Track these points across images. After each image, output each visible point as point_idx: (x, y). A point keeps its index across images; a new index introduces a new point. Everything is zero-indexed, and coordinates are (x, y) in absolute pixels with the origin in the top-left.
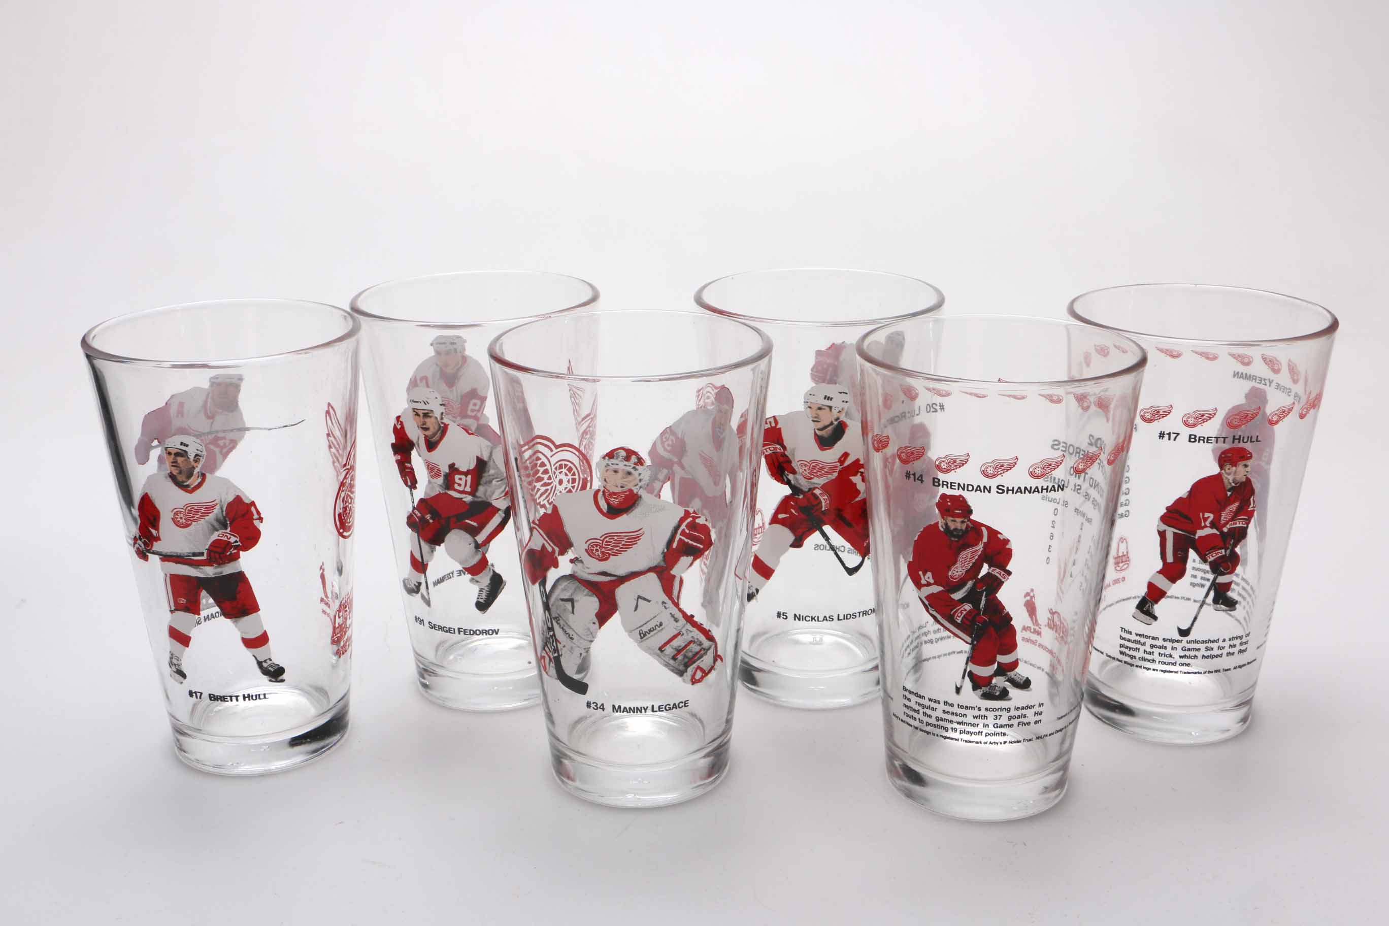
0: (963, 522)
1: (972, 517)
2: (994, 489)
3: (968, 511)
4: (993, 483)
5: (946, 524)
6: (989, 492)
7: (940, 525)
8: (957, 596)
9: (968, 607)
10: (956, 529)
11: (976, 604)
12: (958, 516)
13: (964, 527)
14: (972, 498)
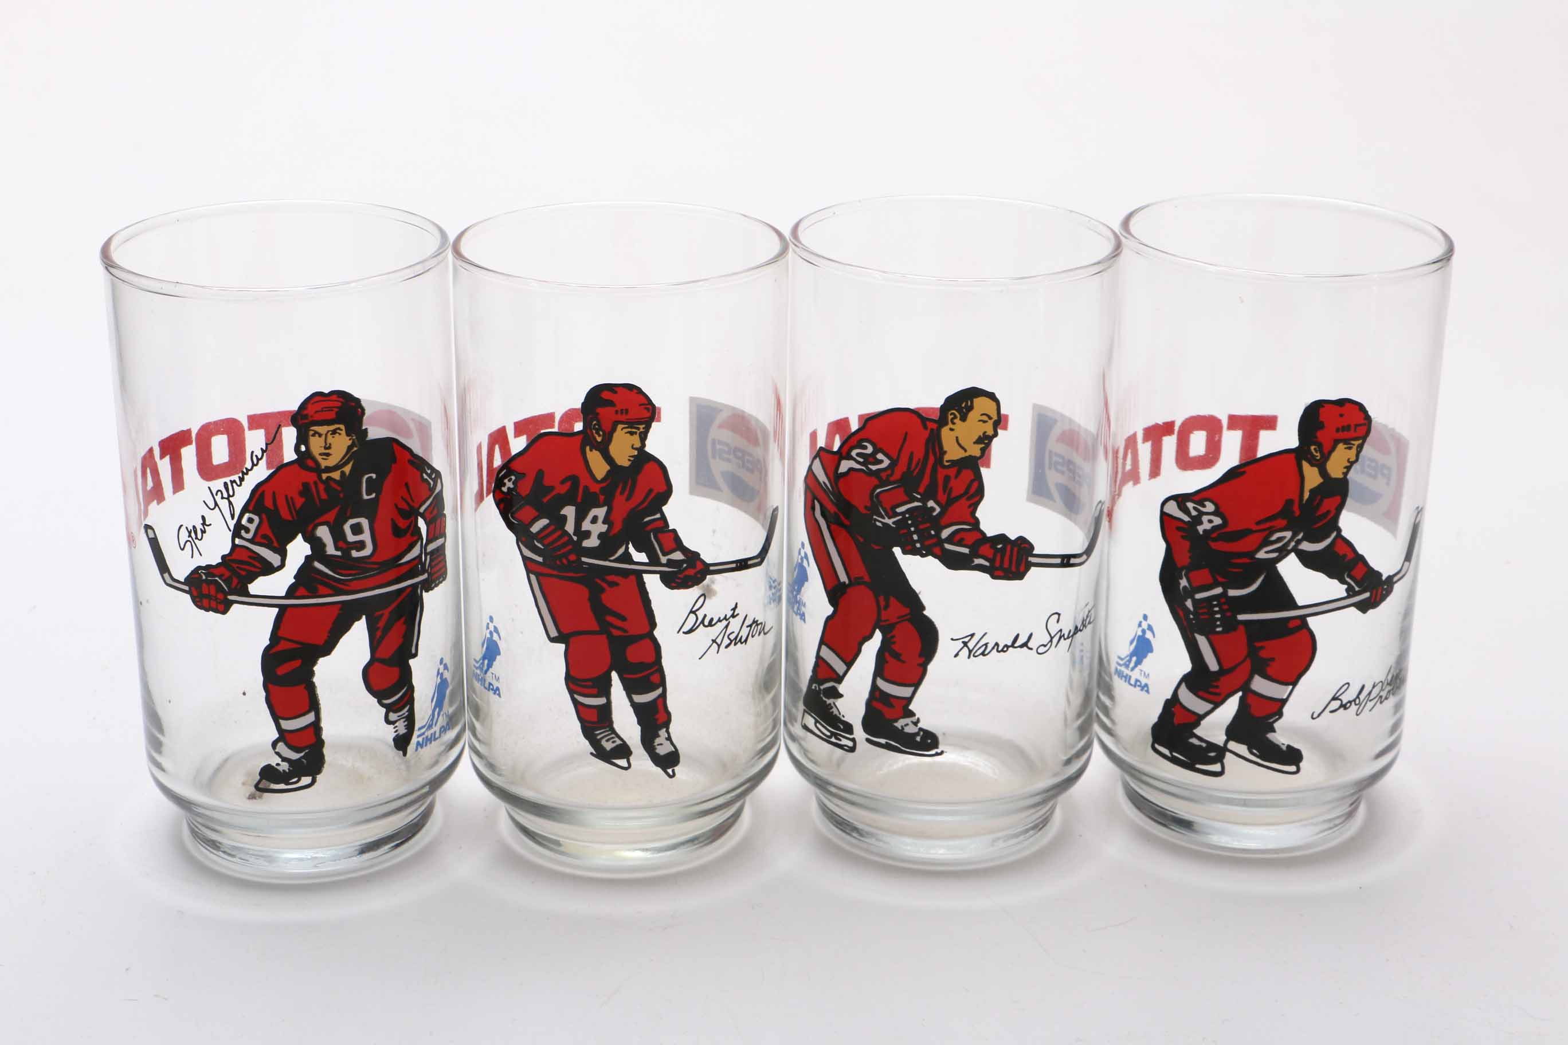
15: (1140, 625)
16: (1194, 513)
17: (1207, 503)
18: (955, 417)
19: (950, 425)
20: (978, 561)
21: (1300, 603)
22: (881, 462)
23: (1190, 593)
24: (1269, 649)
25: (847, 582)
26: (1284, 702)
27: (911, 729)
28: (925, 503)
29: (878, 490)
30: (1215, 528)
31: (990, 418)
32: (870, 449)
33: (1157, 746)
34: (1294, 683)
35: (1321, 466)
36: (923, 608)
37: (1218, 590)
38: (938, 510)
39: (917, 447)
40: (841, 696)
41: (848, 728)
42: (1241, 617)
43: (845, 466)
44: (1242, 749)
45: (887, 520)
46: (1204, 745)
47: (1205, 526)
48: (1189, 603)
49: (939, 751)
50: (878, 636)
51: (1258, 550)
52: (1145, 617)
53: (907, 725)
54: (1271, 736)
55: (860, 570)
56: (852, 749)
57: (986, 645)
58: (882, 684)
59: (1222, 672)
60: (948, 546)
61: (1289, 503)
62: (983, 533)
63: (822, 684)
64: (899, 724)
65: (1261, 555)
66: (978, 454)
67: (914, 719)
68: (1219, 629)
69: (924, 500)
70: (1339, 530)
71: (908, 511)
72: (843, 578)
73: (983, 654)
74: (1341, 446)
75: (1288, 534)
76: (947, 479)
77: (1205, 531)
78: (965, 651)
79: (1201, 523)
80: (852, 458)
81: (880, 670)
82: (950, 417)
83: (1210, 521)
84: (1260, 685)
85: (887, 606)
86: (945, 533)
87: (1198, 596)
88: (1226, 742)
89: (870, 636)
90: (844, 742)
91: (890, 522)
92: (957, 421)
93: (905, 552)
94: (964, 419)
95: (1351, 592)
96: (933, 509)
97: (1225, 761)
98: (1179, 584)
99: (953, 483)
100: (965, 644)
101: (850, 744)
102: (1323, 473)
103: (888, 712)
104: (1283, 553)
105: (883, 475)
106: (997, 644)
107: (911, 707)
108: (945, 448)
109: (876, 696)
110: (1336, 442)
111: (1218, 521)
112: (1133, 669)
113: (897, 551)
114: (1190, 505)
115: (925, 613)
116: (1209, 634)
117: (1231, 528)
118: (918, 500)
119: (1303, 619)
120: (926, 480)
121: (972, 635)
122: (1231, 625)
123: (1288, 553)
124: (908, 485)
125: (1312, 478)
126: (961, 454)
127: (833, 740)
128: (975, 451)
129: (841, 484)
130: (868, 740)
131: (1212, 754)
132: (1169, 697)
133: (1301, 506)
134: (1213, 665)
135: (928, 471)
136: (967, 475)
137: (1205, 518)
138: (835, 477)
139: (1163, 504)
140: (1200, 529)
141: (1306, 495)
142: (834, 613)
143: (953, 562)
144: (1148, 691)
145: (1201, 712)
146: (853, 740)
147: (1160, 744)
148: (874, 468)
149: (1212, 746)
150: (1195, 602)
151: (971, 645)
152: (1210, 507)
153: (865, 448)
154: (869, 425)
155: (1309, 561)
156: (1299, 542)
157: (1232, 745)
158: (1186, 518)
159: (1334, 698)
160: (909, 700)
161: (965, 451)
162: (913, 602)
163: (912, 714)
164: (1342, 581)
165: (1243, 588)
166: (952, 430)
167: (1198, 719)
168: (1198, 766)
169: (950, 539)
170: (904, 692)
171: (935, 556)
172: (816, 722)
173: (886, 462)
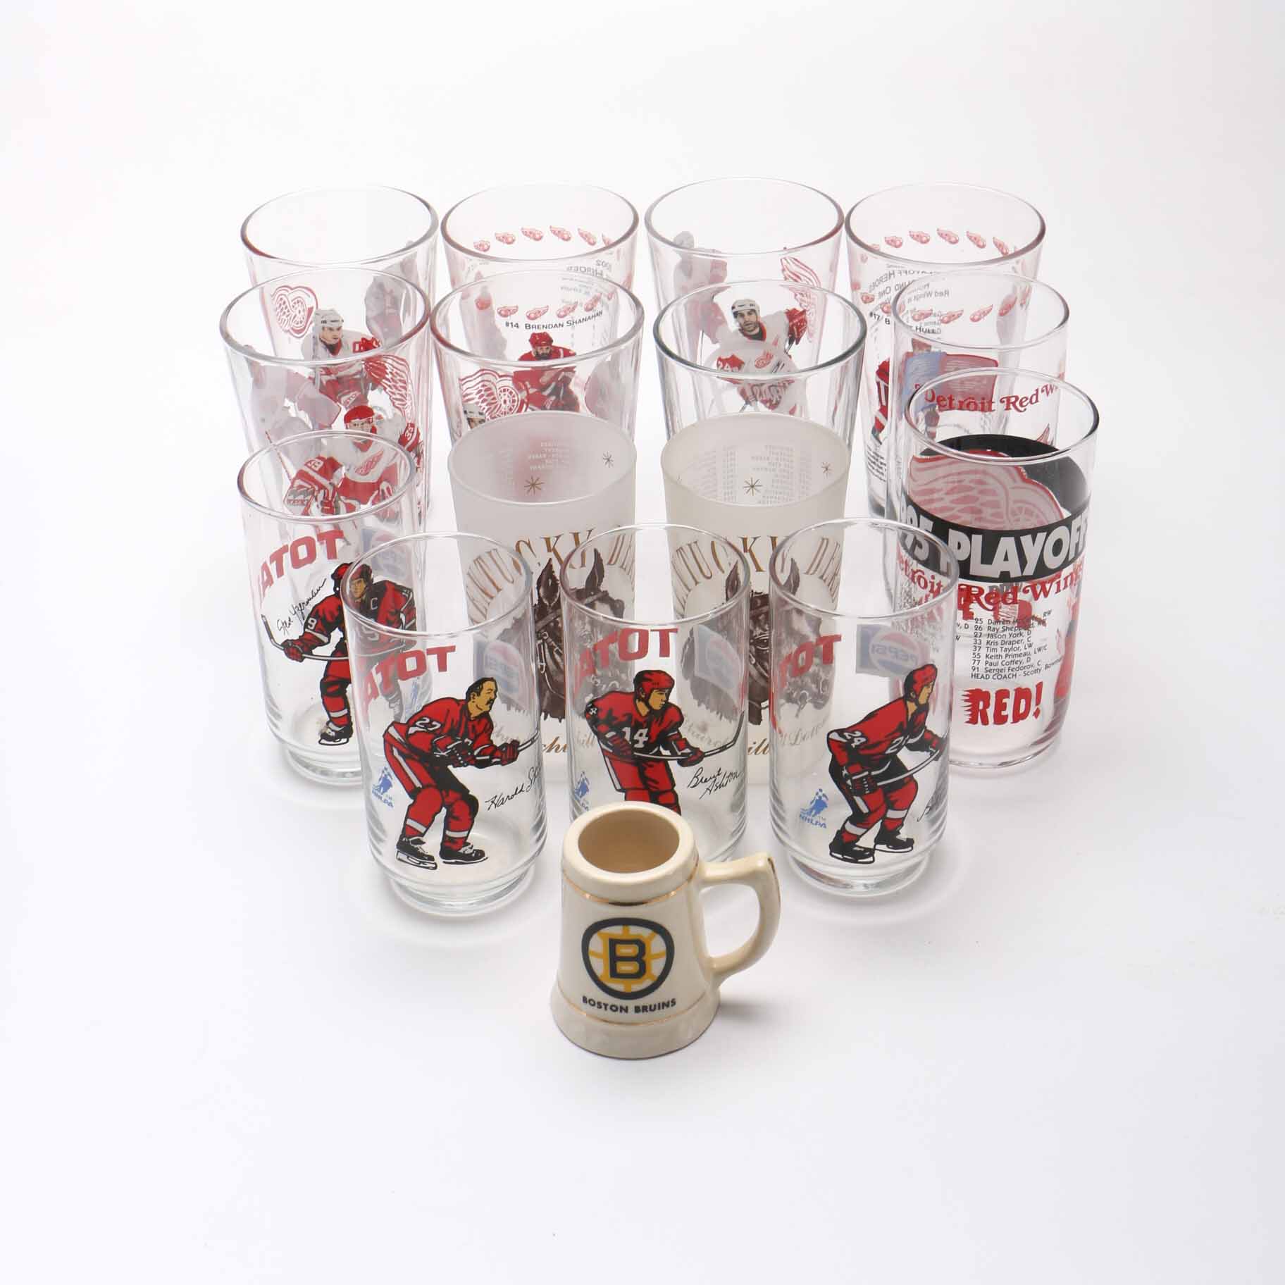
0: (548, 348)
1: (553, 344)
2: (565, 324)
3: (550, 341)
4: (564, 321)
5: (537, 352)
6: (562, 326)
7: (532, 353)
8: (546, 393)
9: (553, 398)
10: (543, 354)
11: (558, 396)
12: (545, 345)
13: (548, 351)
14: (552, 333)
15: (817, 794)
16: (849, 738)
17: (857, 732)
18: (474, 695)
19: (472, 700)
20: (494, 760)
21: (909, 769)
22: (435, 726)
23: (847, 777)
24: (894, 796)
25: (421, 786)
26: (904, 818)
27: (469, 851)
28: (463, 740)
29: (436, 740)
30: (862, 744)
31: (492, 690)
32: (428, 721)
33: (833, 854)
34: (908, 808)
35: (916, 701)
36: (468, 791)
37: (866, 773)
38: (471, 742)
39: (455, 714)
40: (424, 843)
41: (431, 858)
42: (879, 784)
43: (412, 730)
44: (884, 847)
45: (442, 754)
46: (862, 850)
47: (856, 743)
48: (849, 782)
49: (485, 858)
50: (444, 810)
51: (887, 749)
52: (821, 790)
53: (466, 850)
54: (898, 837)
55: (430, 780)
56: (435, 868)
57: (503, 799)
58: (448, 833)
59: (870, 812)
60: (478, 758)
61: (901, 724)
62: (496, 746)
63: (411, 838)
64: (461, 851)
65: (889, 751)
66: (488, 709)
67: (470, 846)
68: (867, 792)
69: (463, 739)
70: (926, 727)
71: (454, 746)
72: (418, 784)
73: (502, 803)
74: (925, 688)
75: (902, 738)
76: (474, 727)
77: (856, 746)
78: (493, 805)
79: (853, 742)
80: (416, 726)
81: (447, 826)
82: (472, 696)
83: (859, 741)
84: (891, 814)
85: (448, 795)
86: (476, 753)
87: (854, 778)
88: (875, 846)
89: (440, 811)
90: (428, 865)
91: (445, 754)
92: (476, 697)
93: (454, 767)
94: (479, 694)
95: (932, 753)
96: (468, 743)
97: (875, 855)
98: (842, 773)
99: (477, 728)
100: (493, 802)
101: (434, 866)
102: (917, 704)
103: (454, 847)
104: (899, 748)
105: (438, 732)
106: (508, 796)
107: (468, 841)
108: (471, 712)
109: (446, 839)
110: (922, 687)
111: (863, 740)
112: (814, 816)
113: (450, 767)
114: (846, 734)
115: (470, 793)
116: (861, 795)
117: (872, 741)
118: (459, 740)
119: (911, 776)
120: (462, 730)
121: (496, 797)
122: (874, 789)
123: (902, 747)
124: (452, 735)
125: (912, 707)
126: (481, 712)
127: (422, 865)
128: (486, 708)
129: (411, 740)
130: (444, 862)
131: (867, 853)
132: (839, 829)
133: (907, 722)
134: (865, 810)
135: (463, 726)
136: (484, 721)
137: (856, 740)
138: (406, 735)
139: (829, 734)
140: (853, 745)
141: (910, 717)
142: (414, 803)
143: (482, 765)
144: (825, 827)
145: (859, 834)
146: (435, 864)
147: (835, 853)
148: (431, 729)
149: (866, 849)
150: (852, 781)
151: (496, 802)
152: (858, 734)
153: (425, 720)
154: (425, 710)
155: (912, 748)
156: (907, 741)
157: (878, 847)
158: (845, 741)
159: (927, 807)
160: (466, 838)
161: (481, 709)
162: (463, 790)
163: (469, 844)
164: (928, 751)
165: (880, 769)
166: (473, 702)
167: (858, 838)
168: (860, 861)
169: (479, 755)
170: (464, 834)
171: (472, 765)
172: (408, 857)
173: (438, 726)
